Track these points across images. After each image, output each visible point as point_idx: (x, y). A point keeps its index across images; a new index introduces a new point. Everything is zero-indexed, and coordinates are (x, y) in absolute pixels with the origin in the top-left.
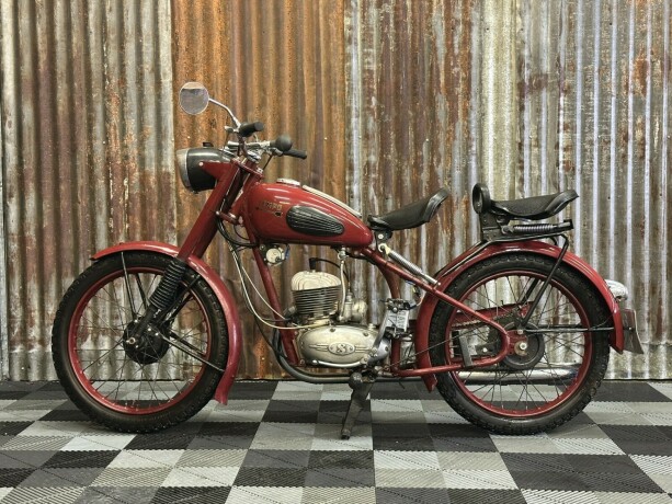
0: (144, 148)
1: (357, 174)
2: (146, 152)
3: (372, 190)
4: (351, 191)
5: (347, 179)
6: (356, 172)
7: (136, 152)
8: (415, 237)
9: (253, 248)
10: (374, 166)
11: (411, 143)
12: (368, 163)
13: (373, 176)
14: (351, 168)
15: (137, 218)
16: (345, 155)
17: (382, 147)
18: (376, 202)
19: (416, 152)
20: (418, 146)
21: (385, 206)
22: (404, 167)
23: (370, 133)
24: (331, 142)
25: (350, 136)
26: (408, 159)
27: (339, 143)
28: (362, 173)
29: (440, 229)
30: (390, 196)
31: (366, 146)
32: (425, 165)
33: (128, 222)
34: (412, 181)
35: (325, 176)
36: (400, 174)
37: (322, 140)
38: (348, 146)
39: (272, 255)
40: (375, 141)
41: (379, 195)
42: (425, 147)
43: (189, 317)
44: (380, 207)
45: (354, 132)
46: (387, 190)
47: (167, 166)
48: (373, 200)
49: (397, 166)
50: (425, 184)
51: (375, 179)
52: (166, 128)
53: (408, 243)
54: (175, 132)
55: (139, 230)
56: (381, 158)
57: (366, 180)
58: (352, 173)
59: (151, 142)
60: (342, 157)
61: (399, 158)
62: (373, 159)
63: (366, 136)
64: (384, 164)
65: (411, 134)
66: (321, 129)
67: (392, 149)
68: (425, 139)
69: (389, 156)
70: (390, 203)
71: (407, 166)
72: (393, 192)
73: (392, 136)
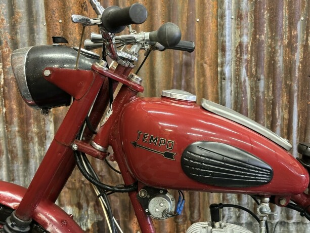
0: (16, 33)
1: (230, 55)
2: (19, 37)
3: (244, 71)
4: (223, 73)
5: (219, 61)
6: (228, 53)
7: (8, 36)
8: (286, 116)
9: (130, 193)
10: (247, 47)
11: (285, 22)
12: (241, 45)
13: (245, 57)
14: (223, 50)
15: (13, 103)
16: (217, 36)
17: (255, 27)
18: (248, 83)
19: (290, 31)
20: (292, 24)
21: (257, 87)
22: (278, 48)
23: (244, 13)
24: (203, 24)
25: (222, 16)
26: (282, 39)
27: (211, 24)
28: (234, 54)
30: (262, 77)
31: (239, 27)
32: (299, 45)
33: (5, 106)
34: (284, 61)
35: (196, 58)
36: (273, 54)
37: (194, 22)
38: (220, 27)
39: (159, 206)
40: (248, 22)
41: (251, 76)
42: (299, 26)
43: (67, 195)
44: (252, 89)
45: (227, 12)
46: (260, 71)
48: (245, 81)
49: (270, 46)
51: (247, 61)
52: (37, 12)
53: (279, 122)
54: (46, 16)
55: (16, 113)
56: (254, 39)
57: (239, 61)
58: (224, 55)
59: (23, 26)
60: (214, 39)
61: (273, 38)
62: (246, 39)
63: (239, 17)
64: (257, 45)
65: (285, 13)
66: (193, 10)
67: (266, 29)
68: (300, 18)
69: (263, 36)
70: (262, 84)
71: (280, 46)
72: (266, 73)
73: (266, 15)
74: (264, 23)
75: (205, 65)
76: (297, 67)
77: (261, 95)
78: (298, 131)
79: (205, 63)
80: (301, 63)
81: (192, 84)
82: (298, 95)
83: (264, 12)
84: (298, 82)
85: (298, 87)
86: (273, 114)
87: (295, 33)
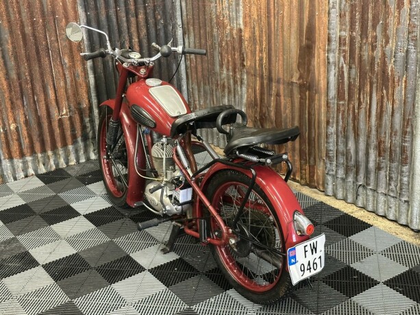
0: (230, 11)
1: (335, 45)
2: (231, 14)
3: (342, 59)
4: (328, 59)
5: (326, 48)
6: (333, 43)
7: (228, 13)
8: (368, 102)
10: (345, 39)
11: (370, 24)
12: (340, 38)
13: (343, 48)
14: (329, 40)
15: (230, 56)
17: (350, 25)
18: (345, 70)
19: (372, 32)
20: (374, 27)
22: (363, 44)
23: (342, 12)
26: (367, 38)
27: (324, 18)
29: (385, 100)
30: (353, 66)
31: (342, 24)
32: (379, 44)
35: (316, 43)
36: (361, 48)
37: (315, 15)
38: (328, 22)
40: (348, 18)
41: (347, 64)
42: (379, 28)
46: (351, 62)
47: (240, 25)
48: (342, 67)
49: (359, 42)
50: (378, 61)
51: (345, 51)
53: (363, 106)
55: (231, 64)
56: (349, 34)
57: (339, 50)
58: (329, 44)
60: (326, 29)
61: (361, 35)
62: (346, 34)
64: (352, 39)
65: (370, 16)
67: (357, 27)
68: (379, 22)
69: (354, 33)
70: (353, 71)
71: (365, 43)
72: (357, 63)
73: (358, 16)
74: (356, 22)
75: (320, 50)
76: (376, 63)
77: (352, 80)
78: (377, 116)
79: (320, 48)
80: (380, 59)
81: (312, 63)
82: (377, 86)
83: (355, 14)
84: (377, 75)
85: (377, 80)
86: (359, 99)
87: (375, 34)
